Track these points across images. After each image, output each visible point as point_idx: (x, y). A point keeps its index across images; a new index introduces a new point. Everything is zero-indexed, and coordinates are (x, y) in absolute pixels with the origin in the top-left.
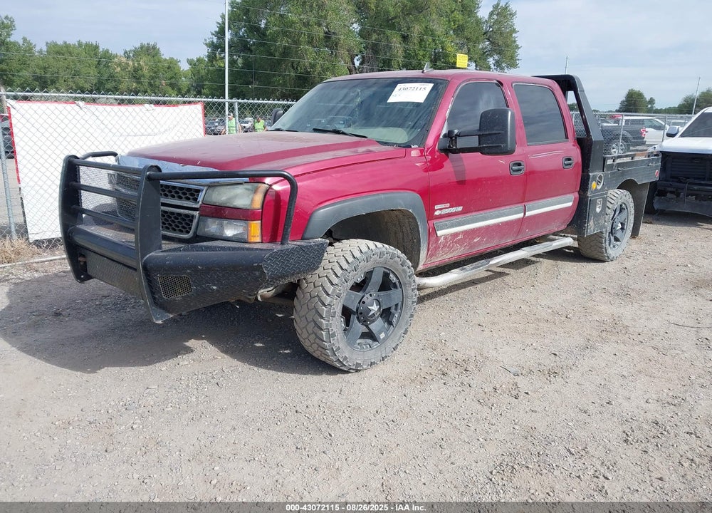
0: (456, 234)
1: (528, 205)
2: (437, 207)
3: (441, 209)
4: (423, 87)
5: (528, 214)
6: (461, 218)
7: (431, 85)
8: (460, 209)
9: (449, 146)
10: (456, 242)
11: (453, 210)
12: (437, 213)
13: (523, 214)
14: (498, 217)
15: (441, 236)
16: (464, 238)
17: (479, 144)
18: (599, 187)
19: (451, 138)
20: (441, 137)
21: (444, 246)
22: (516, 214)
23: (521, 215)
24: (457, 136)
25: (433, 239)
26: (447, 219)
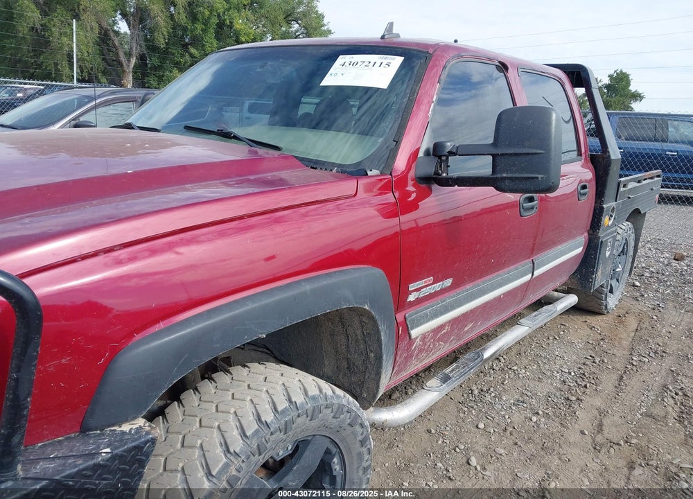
0: (441, 327)
1: (538, 258)
2: (412, 287)
3: (419, 289)
4: (385, 62)
5: (537, 273)
6: (449, 298)
7: (400, 60)
8: (448, 282)
9: (436, 173)
10: (439, 340)
11: (438, 287)
12: (411, 298)
13: (530, 275)
14: (501, 285)
15: (417, 338)
16: (452, 329)
17: (494, 171)
18: (611, 223)
19: (440, 157)
20: (421, 154)
21: (421, 351)
22: (522, 277)
23: (528, 277)
24: (451, 153)
25: (403, 345)
26: (427, 304)
